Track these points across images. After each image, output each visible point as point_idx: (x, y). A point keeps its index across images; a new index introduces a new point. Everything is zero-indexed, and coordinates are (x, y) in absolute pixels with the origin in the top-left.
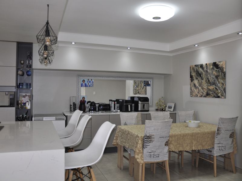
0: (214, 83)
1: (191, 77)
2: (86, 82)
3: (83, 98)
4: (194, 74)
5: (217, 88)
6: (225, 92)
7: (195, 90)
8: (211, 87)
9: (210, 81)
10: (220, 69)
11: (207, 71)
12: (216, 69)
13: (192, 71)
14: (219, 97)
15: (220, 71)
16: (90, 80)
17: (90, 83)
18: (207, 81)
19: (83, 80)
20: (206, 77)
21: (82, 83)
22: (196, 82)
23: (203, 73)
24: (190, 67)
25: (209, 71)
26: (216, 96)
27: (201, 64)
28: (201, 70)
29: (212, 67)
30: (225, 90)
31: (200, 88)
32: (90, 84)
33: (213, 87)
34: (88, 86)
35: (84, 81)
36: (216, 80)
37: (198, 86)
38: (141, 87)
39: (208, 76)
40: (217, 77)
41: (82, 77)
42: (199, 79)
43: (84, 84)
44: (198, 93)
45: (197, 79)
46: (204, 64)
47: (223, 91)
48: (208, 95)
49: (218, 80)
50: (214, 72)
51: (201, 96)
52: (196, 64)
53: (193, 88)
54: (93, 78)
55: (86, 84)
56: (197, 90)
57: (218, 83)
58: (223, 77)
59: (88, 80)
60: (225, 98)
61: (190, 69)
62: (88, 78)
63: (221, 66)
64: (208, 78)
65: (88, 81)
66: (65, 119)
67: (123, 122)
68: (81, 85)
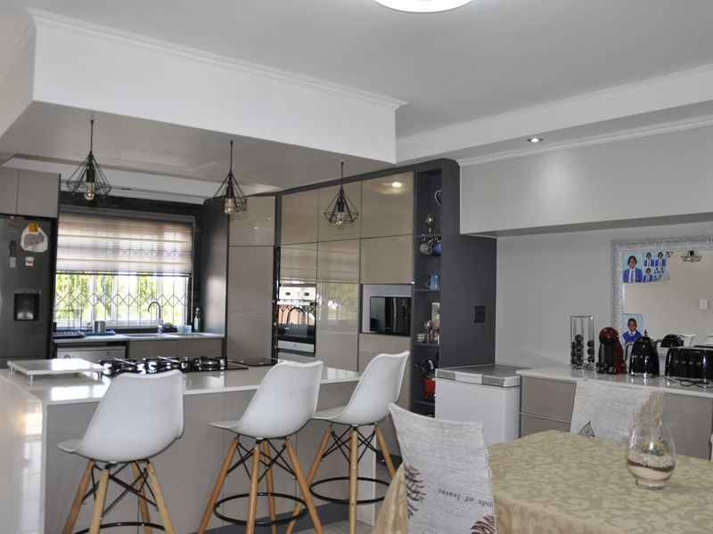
2: (640, 265)
3: (632, 323)
16: (654, 257)
17: (653, 269)
19: (632, 257)
21: (627, 267)
32: (652, 273)
34: (648, 277)
35: (632, 260)
43: (632, 272)
54: (664, 248)
55: (639, 273)
59: (649, 255)
62: (648, 248)
65: (649, 261)
66: (505, 384)
67: (578, 420)
68: (621, 278)
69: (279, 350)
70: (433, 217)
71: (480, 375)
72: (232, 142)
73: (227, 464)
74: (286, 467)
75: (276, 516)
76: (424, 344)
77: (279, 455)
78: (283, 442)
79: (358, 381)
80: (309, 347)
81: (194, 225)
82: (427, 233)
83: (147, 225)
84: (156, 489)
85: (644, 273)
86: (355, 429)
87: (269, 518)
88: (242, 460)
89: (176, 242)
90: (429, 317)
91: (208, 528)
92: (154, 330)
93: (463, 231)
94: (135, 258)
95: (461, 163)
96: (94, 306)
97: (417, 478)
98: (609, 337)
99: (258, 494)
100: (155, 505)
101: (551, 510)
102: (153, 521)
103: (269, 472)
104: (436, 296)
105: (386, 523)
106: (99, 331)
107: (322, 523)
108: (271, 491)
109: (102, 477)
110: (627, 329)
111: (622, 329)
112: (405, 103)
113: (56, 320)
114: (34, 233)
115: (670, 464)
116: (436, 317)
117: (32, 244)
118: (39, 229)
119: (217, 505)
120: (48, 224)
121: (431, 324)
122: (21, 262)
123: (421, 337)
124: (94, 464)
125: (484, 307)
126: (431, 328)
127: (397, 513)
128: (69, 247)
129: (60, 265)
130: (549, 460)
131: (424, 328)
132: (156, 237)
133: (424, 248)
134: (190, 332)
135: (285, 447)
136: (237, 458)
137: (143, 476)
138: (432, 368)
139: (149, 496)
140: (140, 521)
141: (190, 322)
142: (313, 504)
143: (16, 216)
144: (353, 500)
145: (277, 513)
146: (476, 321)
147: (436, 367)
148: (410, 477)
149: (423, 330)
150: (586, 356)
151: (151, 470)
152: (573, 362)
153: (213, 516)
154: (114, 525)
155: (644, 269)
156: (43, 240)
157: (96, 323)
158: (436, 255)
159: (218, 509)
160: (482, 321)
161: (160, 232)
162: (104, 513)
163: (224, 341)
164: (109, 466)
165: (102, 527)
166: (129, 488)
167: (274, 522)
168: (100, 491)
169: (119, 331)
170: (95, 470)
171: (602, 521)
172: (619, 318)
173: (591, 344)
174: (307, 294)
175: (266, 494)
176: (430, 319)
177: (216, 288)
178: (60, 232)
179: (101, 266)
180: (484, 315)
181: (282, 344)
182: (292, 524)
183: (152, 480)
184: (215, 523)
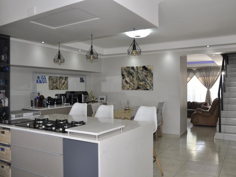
0: (144, 80)
1: (123, 75)
2: (40, 79)
3: (39, 94)
4: (125, 73)
5: (146, 83)
6: (153, 86)
7: (127, 85)
8: (141, 83)
9: (141, 79)
10: (149, 71)
11: (138, 72)
12: (145, 71)
13: (124, 71)
14: (148, 90)
15: (148, 72)
17: (43, 80)
18: (138, 78)
20: (136, 76)
21: (37, 79)
22: (127, 79)
23: (134, 73)
24: (122, 68)
25: (139, 71)
26: (145, 89)
27: (132, 66)
28: (132, 71)
29: (142, 69)
30: (152, 85)
31: (131, 83)
32: (43, 81)
33: (142, 83)
36: (146, 78)
37: (130, 82)
38: (60, 83)
39: (139, 75)
40: (146, 76)
41: (37, 74)
42: (131, 77)
43: (39, 80)
44: (130, 87)
45: (128, 77)
46: (135, 66)
47: (151, 86)
48: (138, 88)
49: (147, 78)
50: (144, 73)
51: (132, 89)
52: (127, 66)
53: (125, 84)
54: (45, 75)
56: (129, 85)
57: (147, 80)
58: (151, 76)
59: (42, 76)
60: (153, 90)
61: (122, 69)
63: (149, 69)
64: (138, 77)
65: (42, 78)
68: (36, 82)
72: (92, 35)
85: (41, 81)
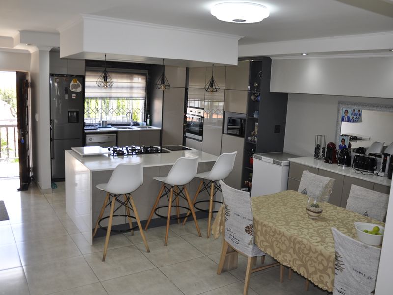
2: (350, 114)
3: (343, 140)
16: (356, 111)
17: (355, 117)
19: (346, 110)
21: (344, 115)
32: (354, 119)
34: (352, 120)
35: (347, 112)
43: (346, 118)
55: (349, 117)
59: (354, 110)
62: (354, 107)
65: (353, 113)
66: (282, 164)
67: (301, 187)
68: (341, 119)
69: (186, 137)
70: (257, 83)
71: (272, 159)
73: (160, 194)
74: (183, 196)
75: (180, 215)
76: (250, 142)
77: (181, 191)
78: (183, 187)
79: (215, 162)
80: (200, 137)
81: (147, 75)
82: (255, 91)
83: (125, 75)
84: (133, 204)
86: (213, 182)
87: (177, 216)
88: (166, 193)
89: (139, 82)
90: (254, 129)
91: (152, 218)
92: (129, 125)
93: (272, 90)
94: (120, 91)
95: (273, 58)
96: (101, 113)
97: (228, 208)
98: (331, 146)
99: (172, 206)
100: (133, 210)
101: (271, 224)
102: (131, 215)
103: (177, 198)
104: (256, 120)
105: (217, 223)
106: (104, 126)
107: (197, 219)
108: (178, 205)
109: (114, 199)
110: (341, 143)
111: (338, 143)
112: (243, 37)
113: (85, 121)
114: (75, 83)
115: (320, 211)
116: (256, 130)
117: (75, 88)
118: (77, 81)
119: (156, 210)
120: (81, 78)
121: (255, 133)
122: (70, 97)
123: (249, 138)
124: (110, 194)
125: (279, 126)
126: (254, 135)
127: (221, 220)
128: (90, 87)
129: (87, 95)
130: (282, 204)
131: (251, 134)
132: (129, 81)
133: (252, 97)
134: (145, 126)
135: (183, 188)
136: (164, 192)
137: (128, 199)
138: (253, 153)
139: (130, 207)
140: (127, 215)
141: (145, 121)
142: (193, 211)
143: (67, 75)
144: (210, 211)
145: (180, 213)
146: (275, 132)
147: (255, 153)
148: (226, 207)
149: (250, 135)
150: (321, 153)
151: (131, 198)
152: (315, 156)
153: (154, 214)
154: (118, 216)
155: (351, 117)
156: (79, 87)
157: (103, 122)
158: (258, 101)
159: (157, 212)
160: (279, 132)
161: (131, 78)
162: (114, 213)
163: (161, 131)
164: (115, 195)
165: (114, 216)
166: (123, 203)
167: (179, 218)
168: (113, 204)
169: (113, 125)
170: (110, 196)
171: (286, 230)
172: (338, 137)
173: (324, 148)
174: (200, 113)
175: (176, 206)
176: (254, 130)
177: (158, 105)
178: (87, 79)
179: (104, 95)
180: (280, 129)
181: (188, 134)
182: (186, 219)
183: (132, 201)
184: (155, 217)
